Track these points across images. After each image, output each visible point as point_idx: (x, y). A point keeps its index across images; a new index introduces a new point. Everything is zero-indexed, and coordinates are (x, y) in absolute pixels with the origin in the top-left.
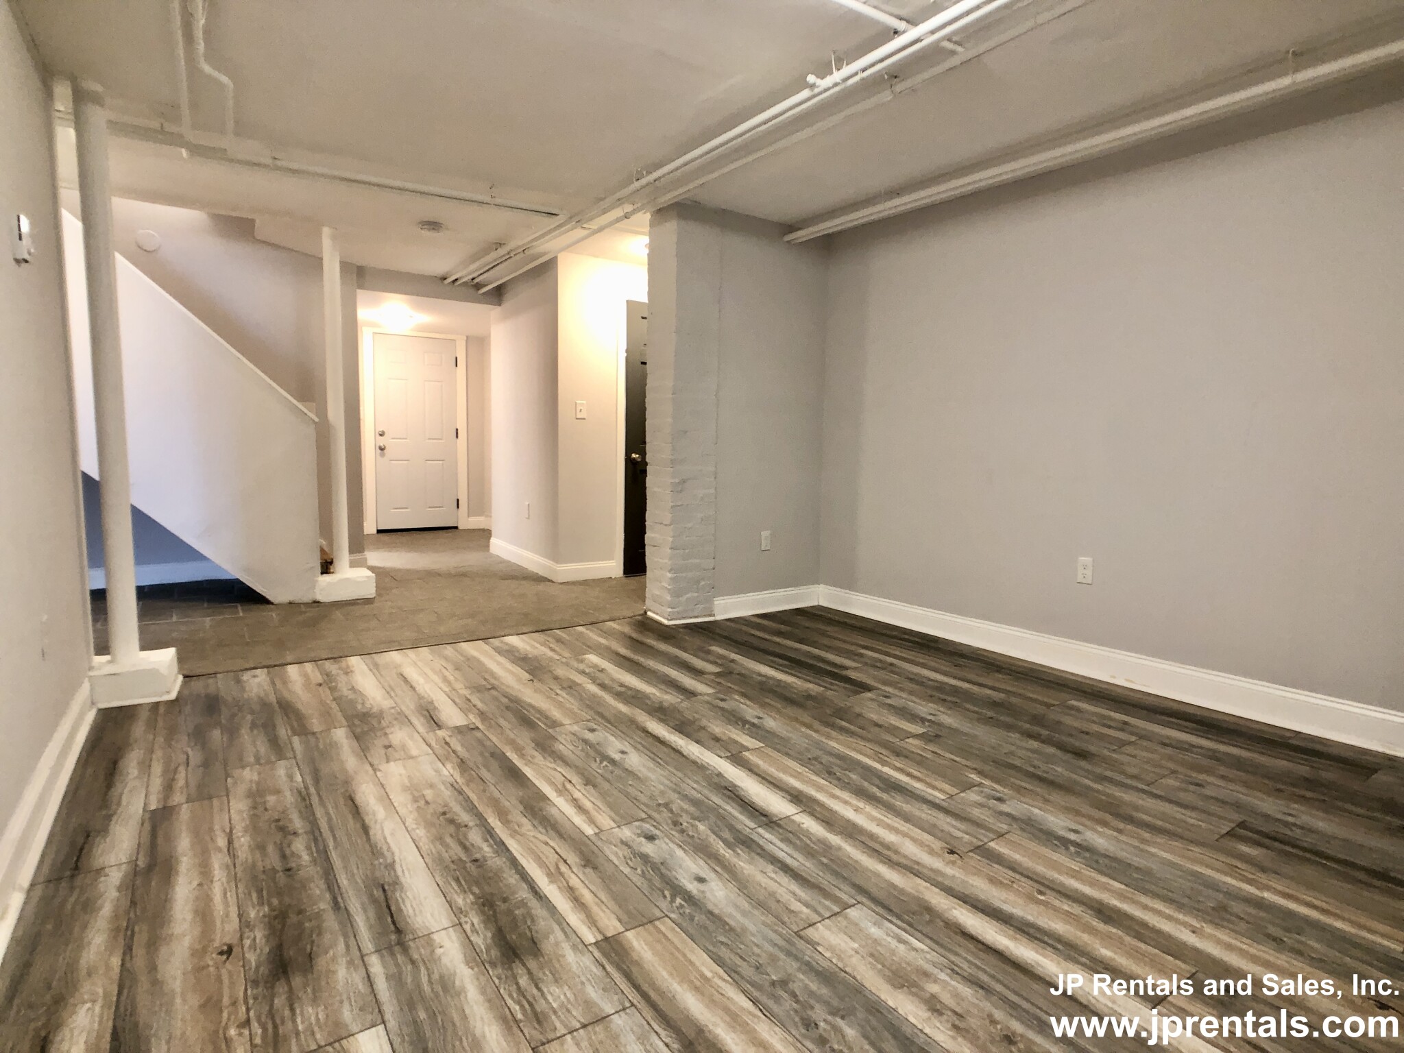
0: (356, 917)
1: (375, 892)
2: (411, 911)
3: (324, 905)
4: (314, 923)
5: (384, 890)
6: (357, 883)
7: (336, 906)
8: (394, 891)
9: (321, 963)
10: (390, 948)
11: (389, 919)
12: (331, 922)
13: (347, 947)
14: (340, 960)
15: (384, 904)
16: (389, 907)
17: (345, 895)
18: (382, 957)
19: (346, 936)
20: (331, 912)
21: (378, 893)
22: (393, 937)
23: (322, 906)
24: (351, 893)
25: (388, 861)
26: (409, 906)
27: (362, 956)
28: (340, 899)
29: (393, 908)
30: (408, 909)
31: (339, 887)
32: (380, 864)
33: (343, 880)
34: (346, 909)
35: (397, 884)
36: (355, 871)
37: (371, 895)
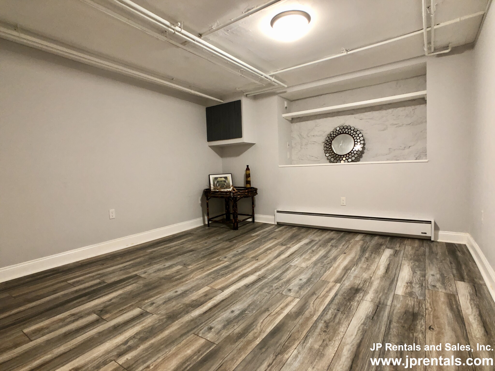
0: (387, 316)
1: (376, 319)
2: (370, 309)
3: (394, 324)
4: (400, 321)
5: (373, 318)
6: (379, 325)
7: (390, 322)
8: (370, 316)
9: (403, 310)
10: (383, 304)
11: (378, 310)
12: (395, 319)
13: (394, 310)
14: (397, 308)
15: (376, 314)
16: (376, 312)
17: (386, 323)
18: (386, 303)
19: (393, 312)
20: (393, 321)
21: (375, 318)
22: (380, 306)
23: (395, 324)
24: (383, 323)
25: (363, 326)
26: (369, 310)
27: (391, 306)
28: (388, 323)
29: (374, 312)
30: (371, 310)
31: (386, 327)
32: (367, 327)
33: (383, 329)
34: (388, 319)
35: (367, 317)
36: (377, 329)
37: (378, 318)
